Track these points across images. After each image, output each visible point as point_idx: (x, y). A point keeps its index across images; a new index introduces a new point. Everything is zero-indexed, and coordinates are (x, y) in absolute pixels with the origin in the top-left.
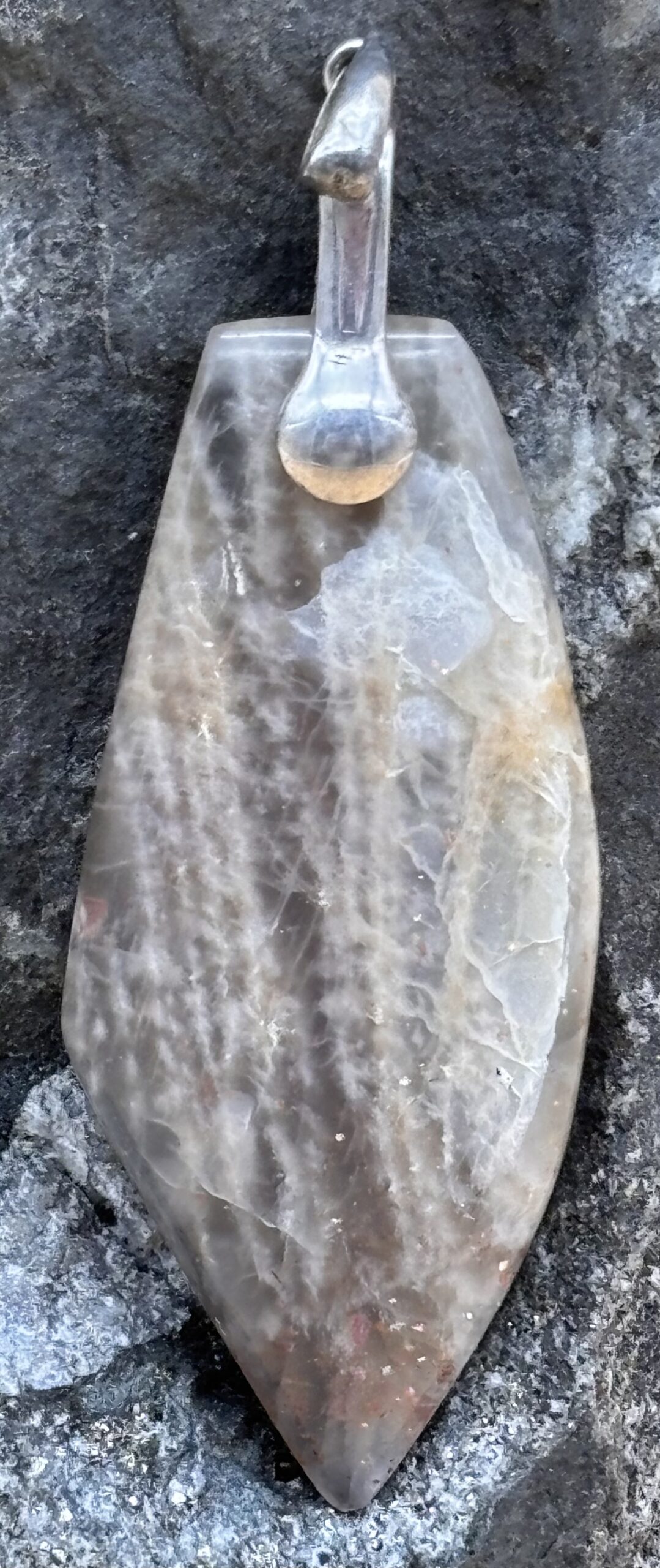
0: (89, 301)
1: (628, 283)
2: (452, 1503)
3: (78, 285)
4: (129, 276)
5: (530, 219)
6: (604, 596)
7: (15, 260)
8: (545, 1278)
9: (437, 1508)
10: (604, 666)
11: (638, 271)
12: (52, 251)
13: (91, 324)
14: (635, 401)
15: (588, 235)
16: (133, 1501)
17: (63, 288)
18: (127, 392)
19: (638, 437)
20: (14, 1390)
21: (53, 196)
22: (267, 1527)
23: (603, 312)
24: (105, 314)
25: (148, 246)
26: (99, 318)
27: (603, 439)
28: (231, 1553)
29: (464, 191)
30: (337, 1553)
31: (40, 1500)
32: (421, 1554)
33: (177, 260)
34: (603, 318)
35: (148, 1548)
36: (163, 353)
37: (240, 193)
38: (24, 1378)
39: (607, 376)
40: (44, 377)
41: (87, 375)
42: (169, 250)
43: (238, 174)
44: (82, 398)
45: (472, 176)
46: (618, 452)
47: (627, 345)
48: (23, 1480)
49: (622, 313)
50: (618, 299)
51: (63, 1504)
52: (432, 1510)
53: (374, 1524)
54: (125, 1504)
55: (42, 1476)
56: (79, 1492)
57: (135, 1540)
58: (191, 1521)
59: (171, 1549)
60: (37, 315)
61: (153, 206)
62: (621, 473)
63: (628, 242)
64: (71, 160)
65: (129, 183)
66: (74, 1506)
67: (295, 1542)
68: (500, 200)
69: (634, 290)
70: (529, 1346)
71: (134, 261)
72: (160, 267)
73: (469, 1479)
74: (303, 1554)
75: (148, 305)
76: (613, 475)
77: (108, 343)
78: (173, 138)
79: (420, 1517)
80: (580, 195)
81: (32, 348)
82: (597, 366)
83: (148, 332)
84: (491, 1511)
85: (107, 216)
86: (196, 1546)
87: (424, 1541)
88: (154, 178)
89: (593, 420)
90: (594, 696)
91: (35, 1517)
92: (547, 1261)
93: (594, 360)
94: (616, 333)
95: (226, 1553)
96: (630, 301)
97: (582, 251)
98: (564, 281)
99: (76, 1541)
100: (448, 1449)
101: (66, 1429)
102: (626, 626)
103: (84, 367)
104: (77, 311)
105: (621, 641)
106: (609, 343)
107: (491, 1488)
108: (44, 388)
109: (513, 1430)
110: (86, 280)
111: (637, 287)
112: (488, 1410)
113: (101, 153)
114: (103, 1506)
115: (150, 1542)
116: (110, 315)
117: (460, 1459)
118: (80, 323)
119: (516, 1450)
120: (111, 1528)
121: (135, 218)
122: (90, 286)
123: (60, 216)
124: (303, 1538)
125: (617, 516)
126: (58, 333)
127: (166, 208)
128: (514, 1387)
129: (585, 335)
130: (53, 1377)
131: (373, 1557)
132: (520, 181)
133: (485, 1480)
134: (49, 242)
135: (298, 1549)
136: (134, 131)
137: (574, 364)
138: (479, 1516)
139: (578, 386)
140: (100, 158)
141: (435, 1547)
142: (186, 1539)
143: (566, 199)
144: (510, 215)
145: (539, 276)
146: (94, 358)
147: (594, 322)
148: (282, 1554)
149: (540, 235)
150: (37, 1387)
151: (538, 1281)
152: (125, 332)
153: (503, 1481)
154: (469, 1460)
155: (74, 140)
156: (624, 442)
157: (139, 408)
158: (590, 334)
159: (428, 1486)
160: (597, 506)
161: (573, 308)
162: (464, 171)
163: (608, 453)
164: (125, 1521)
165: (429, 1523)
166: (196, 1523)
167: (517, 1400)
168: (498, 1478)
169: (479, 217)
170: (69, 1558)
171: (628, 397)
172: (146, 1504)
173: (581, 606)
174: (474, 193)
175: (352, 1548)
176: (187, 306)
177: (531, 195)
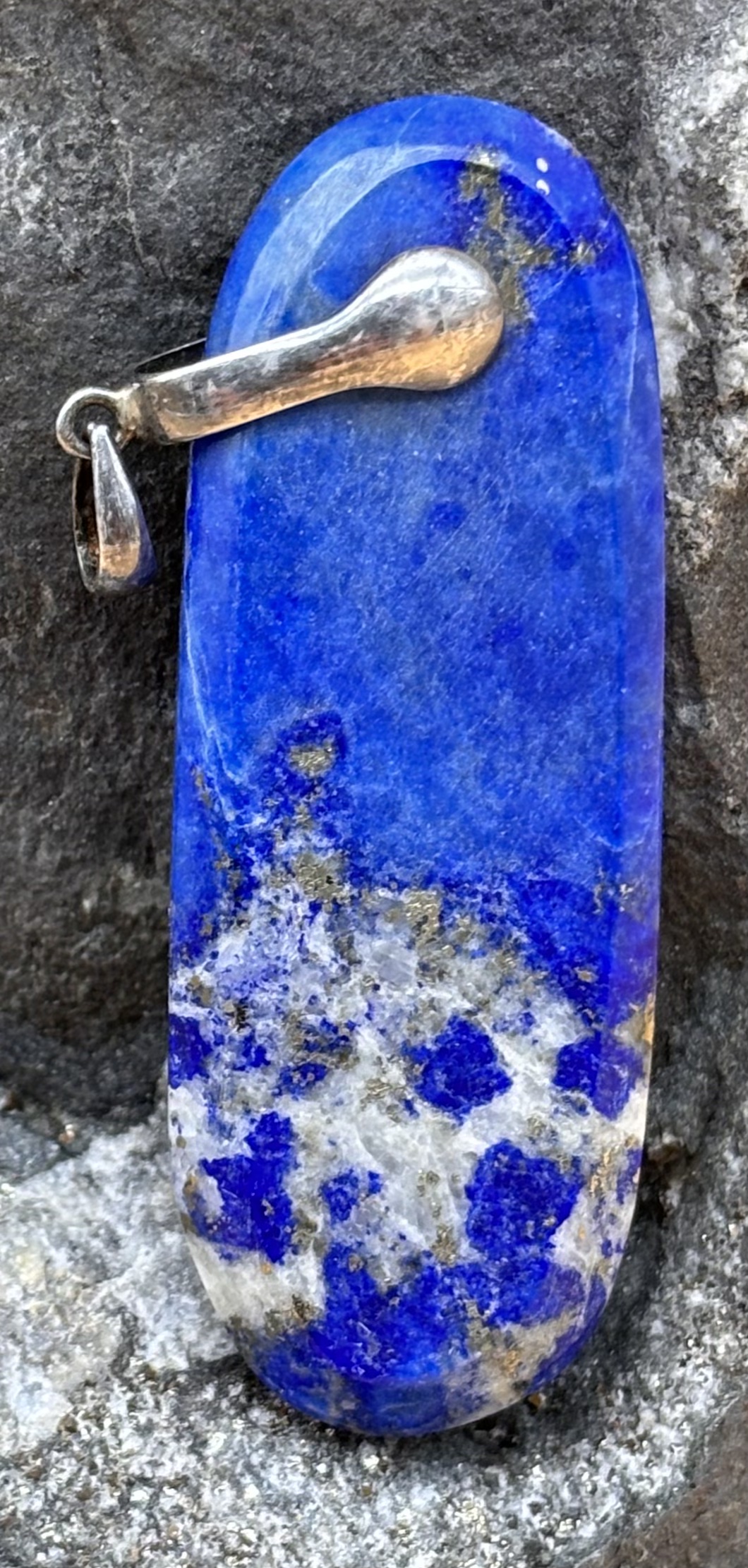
0: (113, 204)
1: (684, 108)
2: (667, 1435)
3: (98, 189)
4: (150, 171)
5: (571, 56)
6: (702, 447)
7: (26, 169)
8: (735, 1184)
9: (650, 1441)
10: (713, 521)
11: (694, 92)
12: (66, 155)
13: (119, 229)
14: (708, 233)
15: (636, 64)
16: (322, 1468)
17: (82, 193)
18: (168, 295)
19: (715, 270)
20: (182, 1364)
21: (58, 95)
22: (468, 1482)
23: (662, 143)
24: (131, 216)
25: (168, 137)
26: (125, 221)
27: (679, 280)
28: (434, 1514)
29: (498, 36)
30: (550, 1502)
31: (222, 1478)
32: (638, 1494)
33: (201, 149)
34: (663, 149)
35: (343, 1517)
36: (199, 249)
37: (256, 67)
38: (193, 1351)
39: (676, 211)
40: (77, 291)
41: (122, 284)
42: (189, 139)
43: (252, 46)
44: (120, 309)
45: (503, 18)
46: (698, 290)
47: (692, 173)
48: (201, 1458)
49: (682, 139)
50: (676, 126)
51: (247, 1480)
52: (645, 1443)
53: (585, 1465)
54: (313, 1473)
55: (221, 1453)
56: (263, 1466)
57: (328, 1511)
58: (387, 1484)
59: (368, 1516)
60: (59, 225)
61: (167, 93)
62: (704, 312)
63: (680, 64)
64: (72, 55)
65: (138, 72)
66: (259, 1482)
67: (502, 1494)
68: (536, 41)
69: (692, 113)
70: (727, 1258)
71: (154, 155)
72: (182, 158)
73: (680, 1407)
74: (513, 1507)
75: (174, 199)
76: (695, 315)
77: (139, 245)
78: (177, 17)
79: (633, 1452)
80: (621, 22)
81: (60, 262)
82: (663, 201)
83: (179, 229)
84: (707, 1438)
85: (118, 111)
86: (396, 1510)
87: (640, 1478)
88: (163, 62)
89: (667, 262)
90: (706, 556)
91: (218, 1497)
92: (735, 1164)
93: (659, 197)
94: (678, 164)
95: (428, 1514)
96: (689, 125)
97: (630, 81)
98: (616, 117)
99: (266, 1518)
100: (655, 1377)
101: (243, 1400)
102: (730, 475)
103: (117, 277)
104: (101, 216)
105: (727, 493)
106: (673, 174)
107: (704, 1414)
108: (77, 304)
109: (721, 1350)
110: (105, 182)
111: (694, 109)
112: (692, 1330)
113: (102, 43)
114: (290, 1477)
115: (345, 1511)
116: (137, 216)
117: (667, 1387)
118: (106, 229)
119: (727, 1370)
120: (302, 1501)
121: (148, 109)
122: (111, 187)
123: (69, 116)
124: (511, 1489)
125: (705, 359)
126: (84, 242)
127: (180, 93)
128: (717, 1303)
129: (646, 170)
130: (223, 1346)
131: (588, 1500)
132: (555, 16)
133: (698, 1407)
134: (60, 145)
135: (506, 1501)
136: (133, 14)
137: (638, 205)
138: (695, 1447)
139: (647, 227)
140: (103, 47)
141: (652, 1483)
142: (383, 1504)
143: (607, 29)
144: (548, 55)
145: (588, 115)
146: (126, 264)
147: (654, 155)
148: (489, 1508)
149: (585, 71)
150: (207, 1357)
151: (728, 1188)
152: (155, 232)
153: (718, 1404)
154: (678, 1386)
155: (71, 32)
156: (703, 277)
157: (182, 314)
158: (651, 168)
159: (638, 1419)
160: (683, 352)
161: (630, 144)
162: (493, 14)
163: (687, 294)
164: (317, 1492)
165: (644, 1459)
166: (392, 1485)
167: (722, 1317)
168: (712, 1402)
169: (517, 62)
170: (260, 1537)
171: (699, 230)
172: (337, 1472)
173: (678, 461)
174: (508, 36)
175: (565, 1494)
176: (217, 196)
177: (569, 31)
